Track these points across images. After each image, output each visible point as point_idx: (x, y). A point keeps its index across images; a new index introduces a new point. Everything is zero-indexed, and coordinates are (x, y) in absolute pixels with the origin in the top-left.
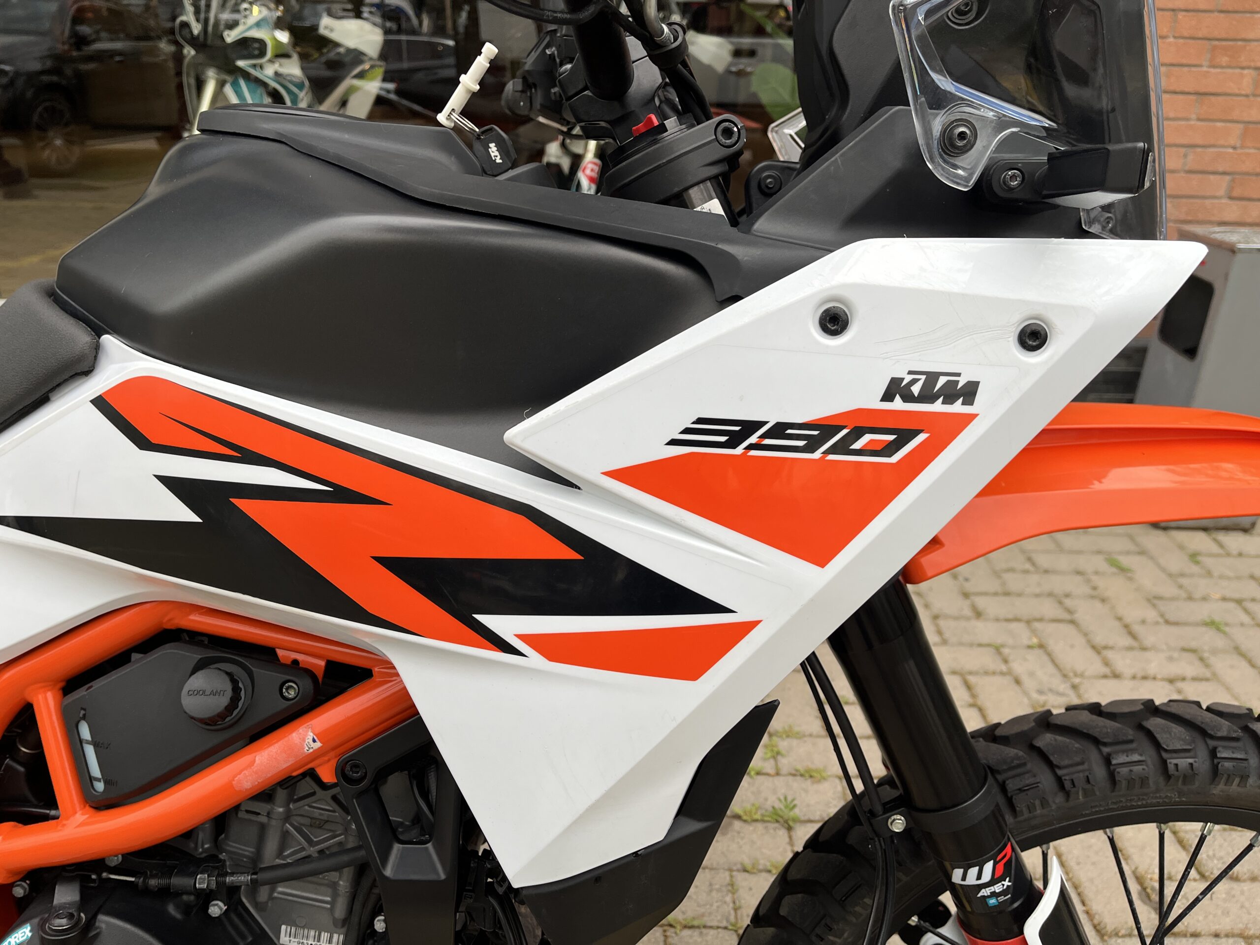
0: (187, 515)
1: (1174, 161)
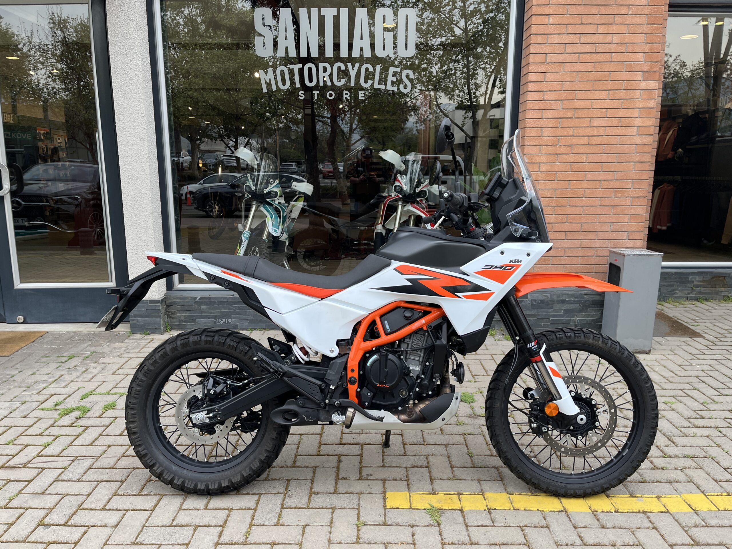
0: (410, 284)
1: (606, 228)
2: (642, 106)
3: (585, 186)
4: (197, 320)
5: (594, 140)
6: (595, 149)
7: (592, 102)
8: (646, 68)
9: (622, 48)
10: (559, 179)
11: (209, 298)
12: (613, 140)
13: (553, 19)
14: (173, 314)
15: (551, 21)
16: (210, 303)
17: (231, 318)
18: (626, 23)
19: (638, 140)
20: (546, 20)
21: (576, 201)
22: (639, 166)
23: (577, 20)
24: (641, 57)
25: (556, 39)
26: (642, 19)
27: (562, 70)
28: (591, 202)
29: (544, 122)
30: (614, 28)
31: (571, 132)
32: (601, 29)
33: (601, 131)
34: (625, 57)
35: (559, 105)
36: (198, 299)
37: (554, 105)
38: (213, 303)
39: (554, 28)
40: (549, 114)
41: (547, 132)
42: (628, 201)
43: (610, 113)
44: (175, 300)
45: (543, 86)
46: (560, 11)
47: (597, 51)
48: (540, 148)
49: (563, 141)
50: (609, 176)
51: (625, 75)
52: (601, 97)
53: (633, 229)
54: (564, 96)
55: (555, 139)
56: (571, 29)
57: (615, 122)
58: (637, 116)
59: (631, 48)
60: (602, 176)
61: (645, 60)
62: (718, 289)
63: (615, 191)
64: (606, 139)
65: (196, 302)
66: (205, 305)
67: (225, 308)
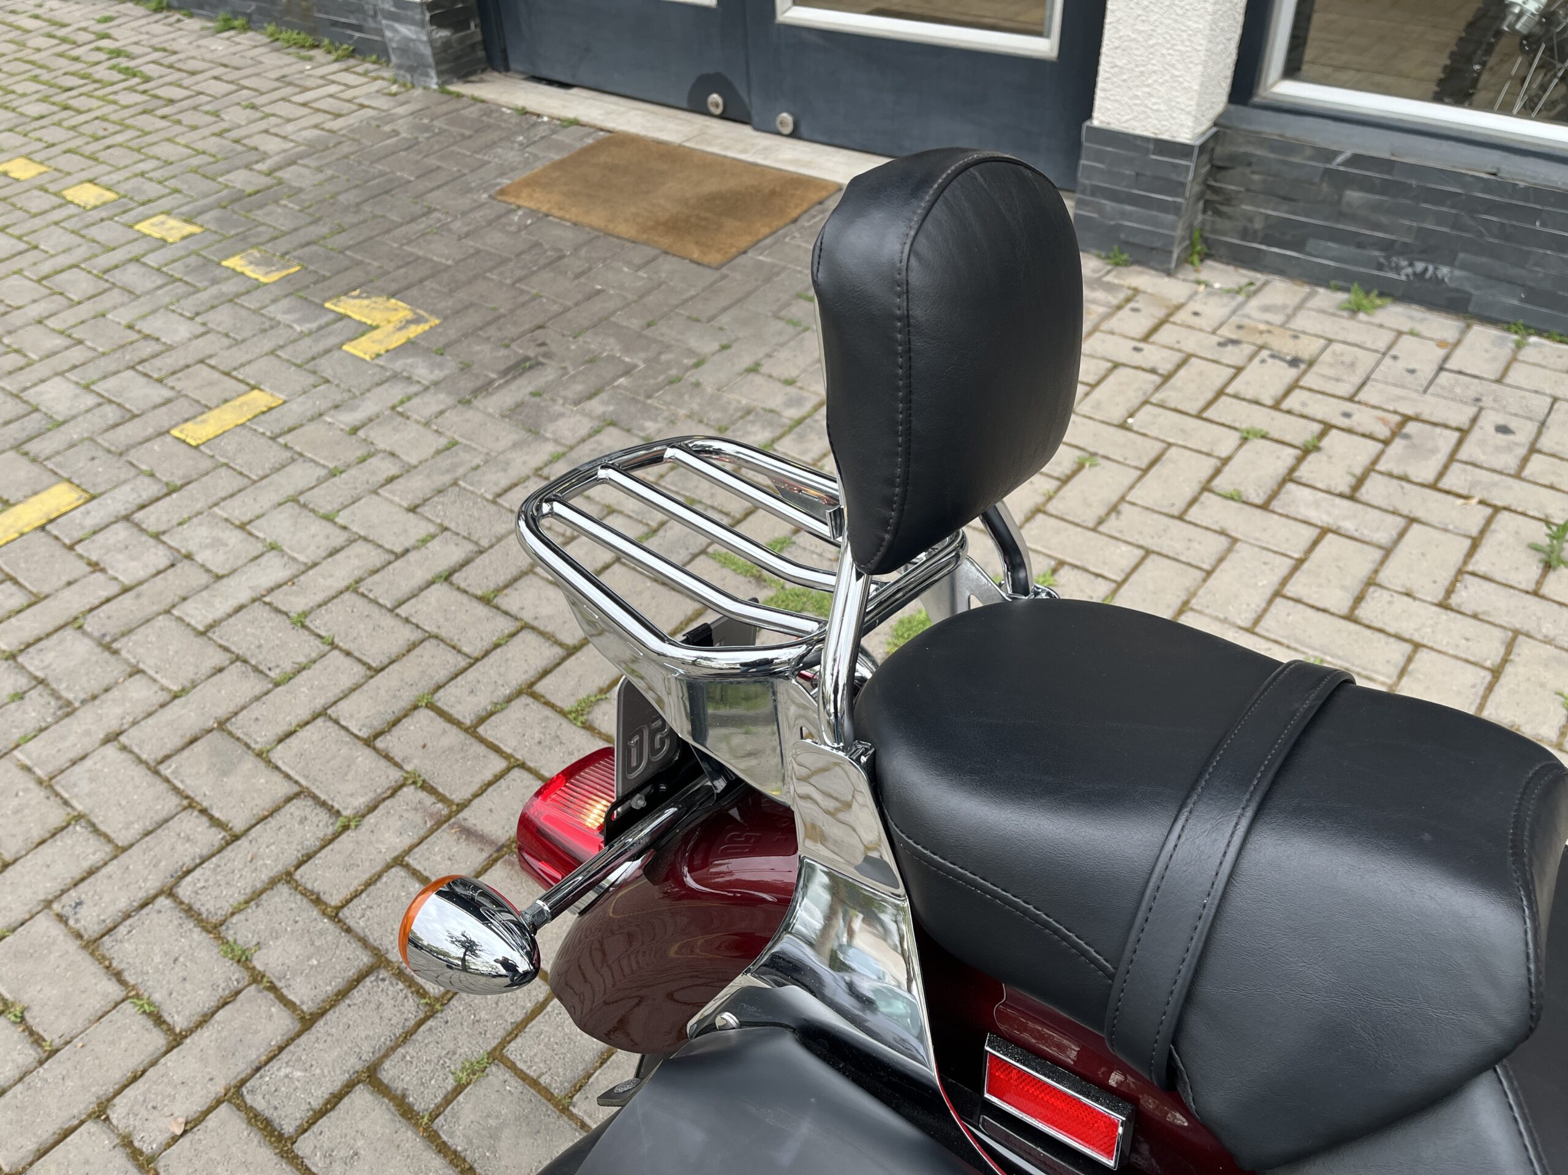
4: (1312, 244)
11: (1386, 165)
14: (1228, 199)
16: (1385, 188)
17: (1451, 263)
36: (1340, 159)
38: (1399, 189)
44: (1250, 149)
65: (1329, 174)
66: (1362, 189)
67: (1440, 219)
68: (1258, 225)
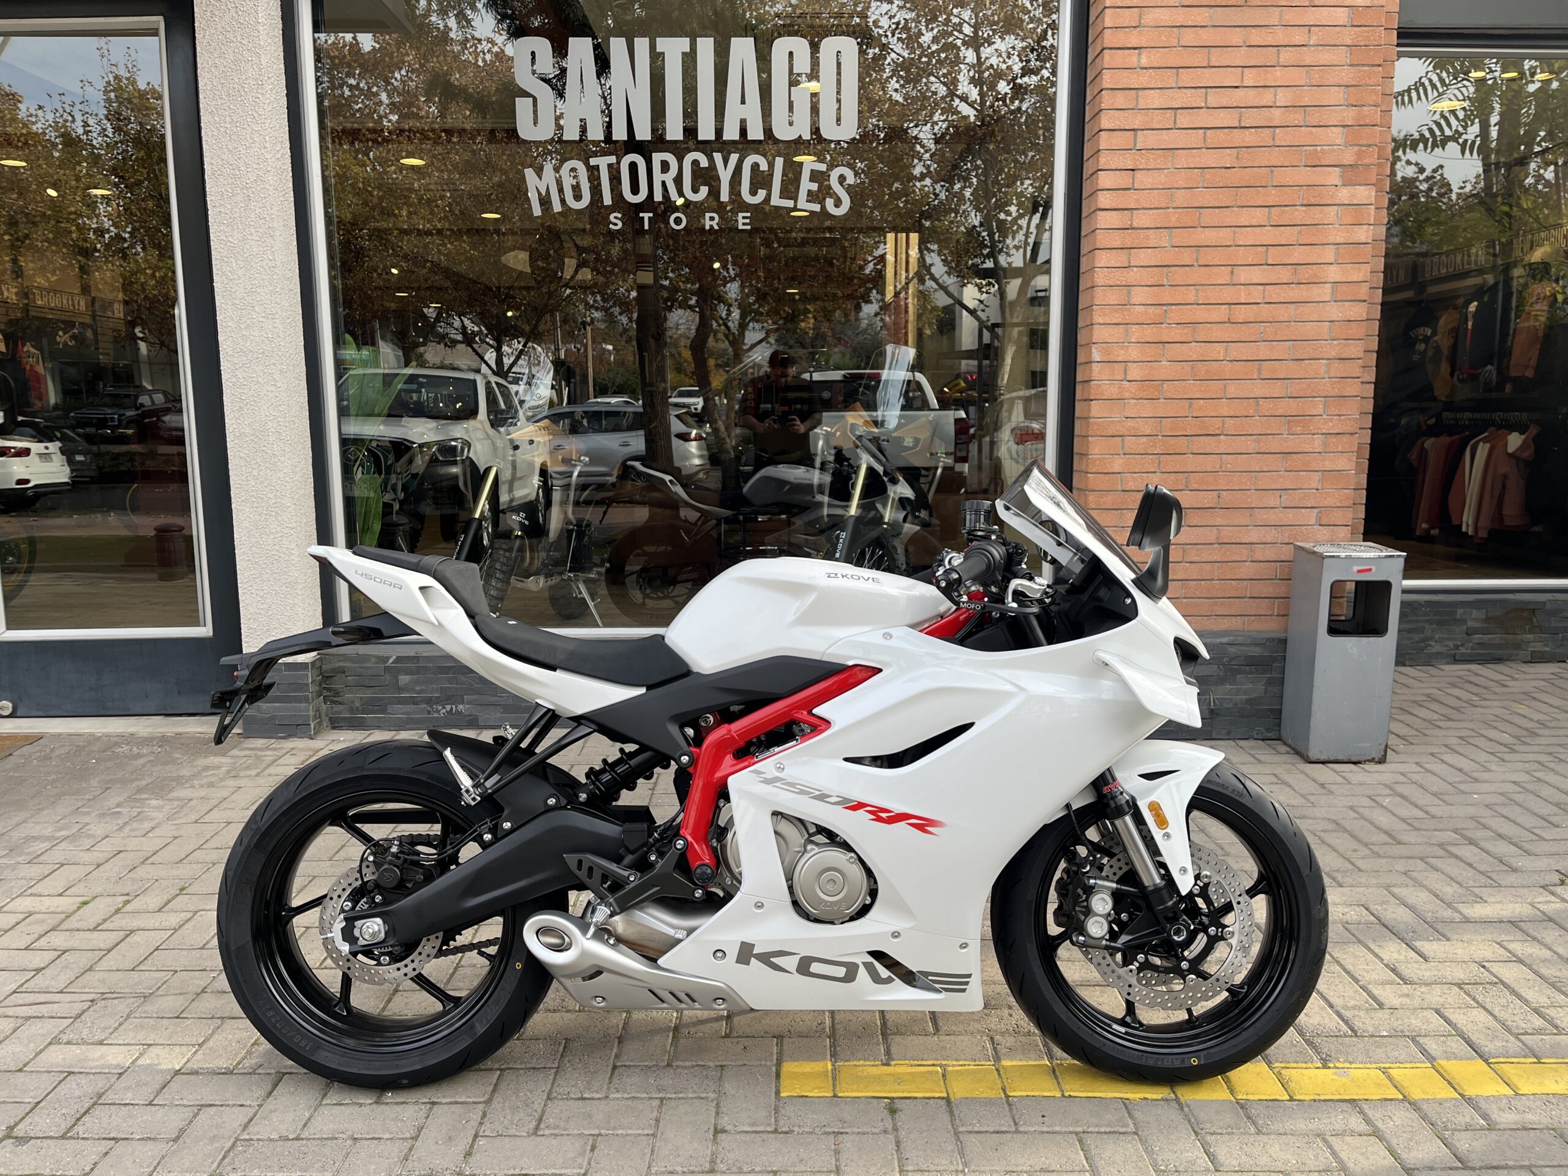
1: (1272, 500)
2: (1342, 240)
3: (1225, 412)
4: (390, 708)
5: (1241, 314)
6: (1244, 332)
7: (1235, 233)
8: (1349, 158)
9: (1297, 117)
10: (1169, 395)
11: (416, 658)
12: (1282, 313)
13: (1148, 57)
14: (337, 694)
15: (1144, 61)
16: (419, 671)
17: (463, 703)
18: (1302, 63)
19: (1336, 312)
20: (1132, 59)
21: (1208, 444)
22: (1338, 369)
23: (1199, 58)
24: (1336, 136)
25: (1154, 99)
26: (1339, 56)
27: (1170, 165)
28: (1239, 444)
29: (1133, 276)
30: (1278, 74)
31: (1191, 295)
32: (1250, 78)
33: (1256, 294)
34: (1303, 135)
35: (1163, 239)
36: (391, 661)
37: (1153, 238)
38: (426, 669)
39: (1150, 77)
40: (1144, 257)
41: (1139, 296)
42: (1317, 443)
43: (1273, 256)
44: (342, 664)
45: (1129, 200)
46: (1163, 40)
47: (1243, 124)
48: (1127, 331)
49: (1176, 315)
50: (1276, 389)
51: (1303, 176)
52: (1254, 222)
53: (1329, 502)
54: (1173, 221)
55: (1158, 310)
56: (1186, 78)
57: (1284, 274)
58: (1332, 260)
59: (1315, 117)
60: (1259, 389)
61: (1346, 143)
62: (1519, 637)
63: (1289, 422)
64: (1265, 312)
65: (387, 669)
66: (407, 674)
67: (450, 681)
68: (357, 704)
